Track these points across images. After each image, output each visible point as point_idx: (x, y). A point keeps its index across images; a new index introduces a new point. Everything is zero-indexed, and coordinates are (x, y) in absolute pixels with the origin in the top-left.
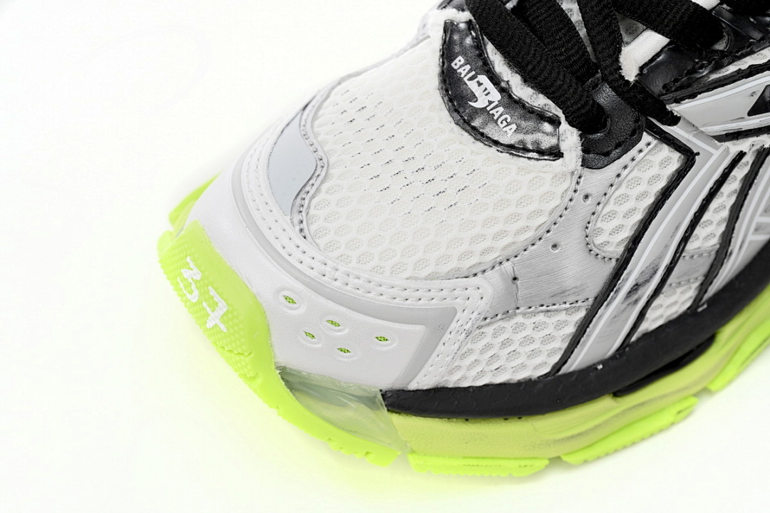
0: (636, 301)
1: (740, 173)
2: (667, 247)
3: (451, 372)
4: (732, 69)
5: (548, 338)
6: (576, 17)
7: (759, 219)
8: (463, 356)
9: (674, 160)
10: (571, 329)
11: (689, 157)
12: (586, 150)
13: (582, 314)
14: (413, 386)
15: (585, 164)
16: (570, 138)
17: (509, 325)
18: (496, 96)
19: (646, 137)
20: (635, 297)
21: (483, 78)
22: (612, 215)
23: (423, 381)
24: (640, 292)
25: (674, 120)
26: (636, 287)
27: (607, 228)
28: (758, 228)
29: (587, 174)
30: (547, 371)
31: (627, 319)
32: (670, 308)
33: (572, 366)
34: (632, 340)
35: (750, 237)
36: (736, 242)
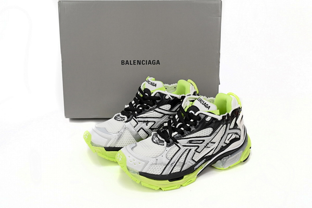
0: (172, 166)
1: (186, 152)
2: (176, 159)
3: (148, 170)
5: (161, 169)
6: (168, 132)
7: (189, 160)
8: (149, 168)
9: (178, 149)
10: (164, 168)
11: (180, 148)
12: (167, 145)
13: (165, 166)
14: (143, 172)
15: (167, 146)
16: (165, 143)
17: (156, 166)
18: (158, 139)
19: (174, 145)
22: (170, 153)
23: (144, 171)
24: (173, 164)
25: (178, 143)
27: (169, 155)
28: (189, 162)
29: (167, 148)
30: (160, 174)
31: (171, 168)
32: (177, 169)
33: (163, 174)
34: (172, 173)
35: (188, 163)
36: (186, 162)
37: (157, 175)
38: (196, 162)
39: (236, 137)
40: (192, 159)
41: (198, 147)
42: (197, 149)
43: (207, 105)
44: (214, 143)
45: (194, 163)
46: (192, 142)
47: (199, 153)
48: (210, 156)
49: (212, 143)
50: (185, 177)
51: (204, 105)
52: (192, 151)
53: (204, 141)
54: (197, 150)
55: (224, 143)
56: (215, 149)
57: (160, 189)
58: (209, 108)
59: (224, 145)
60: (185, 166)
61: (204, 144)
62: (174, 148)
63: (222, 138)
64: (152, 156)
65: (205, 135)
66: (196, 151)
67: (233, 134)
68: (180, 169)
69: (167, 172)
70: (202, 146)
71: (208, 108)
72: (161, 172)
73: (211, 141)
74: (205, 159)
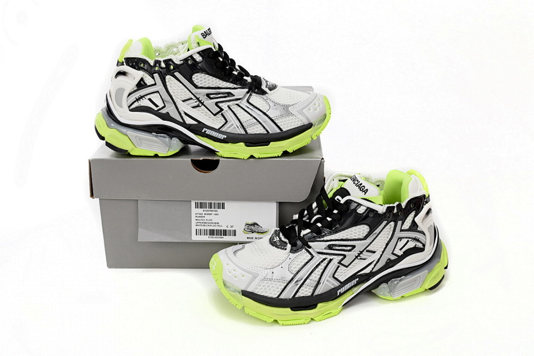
0: (297, 285)
1: (323, 265)
2: (305, 275)
3: (257, 289)
4: (322, 239)
5: (278, 288)
7: (327, 278)
8: (259, 286)
9: (310, 257)
10: (283, 287)
11: (313, 257)
12: (291, 250)
13: (285, 284)
14: (248, 290)
15: (290, 252)
16: (289, 246)
17: (270, 282)
18: (278, 239)
19: (304, 250)
20: (297, 283)
21: (277, 237)
22: (295, 264)
23: (250, 290)
25: (310, 247)
26: (297, 281)
27: (293, 266)
28: (327, 281)
29: (291, 254)
30: (276, 296)
31: (295, 289)
32: (306, 292)
33: (282, 297)
34: (296, 296)
35: (325, 282)
36: (322, 281)
37: (271, 298)
38: (341, 282)
39: (417, 246)
40: (333, 277)
41: (345, 256)
42: (342, 259)
43: (363, 188)
44: (374, 252)
45: (337, 284)
46: (334, 248)
47: (347, 267)
48: (366, 274)
49: (368, 251)
50: (319, 305)
51: (358, 187)
52: (334, 264)
53: (354, 247)
54: (342, 262)
55: (393, 253)
56: (375, 263)
57: (276, 321)
58: (366, 191)
59: (393, 258)
60: (320, 286)
61: (355, 252)
62: (303, 256)
63: (387, 245)
64: (266, 266)
65: (356, 238)
66: (340, 263)
67: (410, 240)
68: (311, 291)
69: (288, 295)
70: (351, 255)
71: (364, 191)
72: (279, 294)
73: (367, 249)
74: (358, 279)
